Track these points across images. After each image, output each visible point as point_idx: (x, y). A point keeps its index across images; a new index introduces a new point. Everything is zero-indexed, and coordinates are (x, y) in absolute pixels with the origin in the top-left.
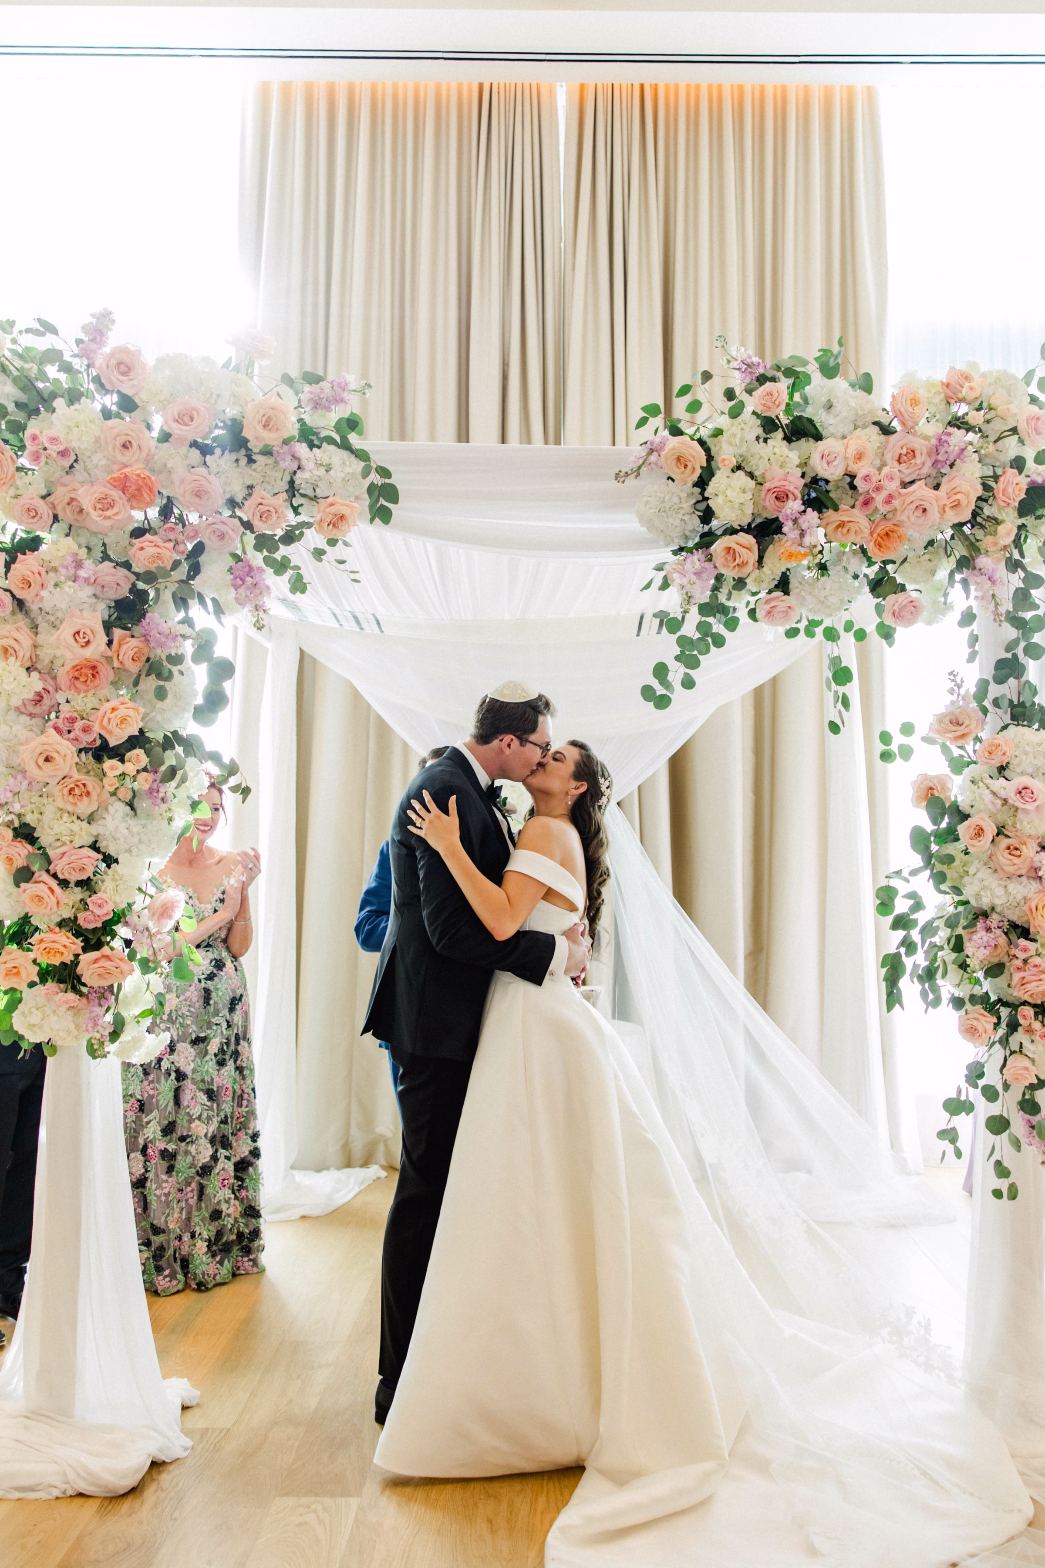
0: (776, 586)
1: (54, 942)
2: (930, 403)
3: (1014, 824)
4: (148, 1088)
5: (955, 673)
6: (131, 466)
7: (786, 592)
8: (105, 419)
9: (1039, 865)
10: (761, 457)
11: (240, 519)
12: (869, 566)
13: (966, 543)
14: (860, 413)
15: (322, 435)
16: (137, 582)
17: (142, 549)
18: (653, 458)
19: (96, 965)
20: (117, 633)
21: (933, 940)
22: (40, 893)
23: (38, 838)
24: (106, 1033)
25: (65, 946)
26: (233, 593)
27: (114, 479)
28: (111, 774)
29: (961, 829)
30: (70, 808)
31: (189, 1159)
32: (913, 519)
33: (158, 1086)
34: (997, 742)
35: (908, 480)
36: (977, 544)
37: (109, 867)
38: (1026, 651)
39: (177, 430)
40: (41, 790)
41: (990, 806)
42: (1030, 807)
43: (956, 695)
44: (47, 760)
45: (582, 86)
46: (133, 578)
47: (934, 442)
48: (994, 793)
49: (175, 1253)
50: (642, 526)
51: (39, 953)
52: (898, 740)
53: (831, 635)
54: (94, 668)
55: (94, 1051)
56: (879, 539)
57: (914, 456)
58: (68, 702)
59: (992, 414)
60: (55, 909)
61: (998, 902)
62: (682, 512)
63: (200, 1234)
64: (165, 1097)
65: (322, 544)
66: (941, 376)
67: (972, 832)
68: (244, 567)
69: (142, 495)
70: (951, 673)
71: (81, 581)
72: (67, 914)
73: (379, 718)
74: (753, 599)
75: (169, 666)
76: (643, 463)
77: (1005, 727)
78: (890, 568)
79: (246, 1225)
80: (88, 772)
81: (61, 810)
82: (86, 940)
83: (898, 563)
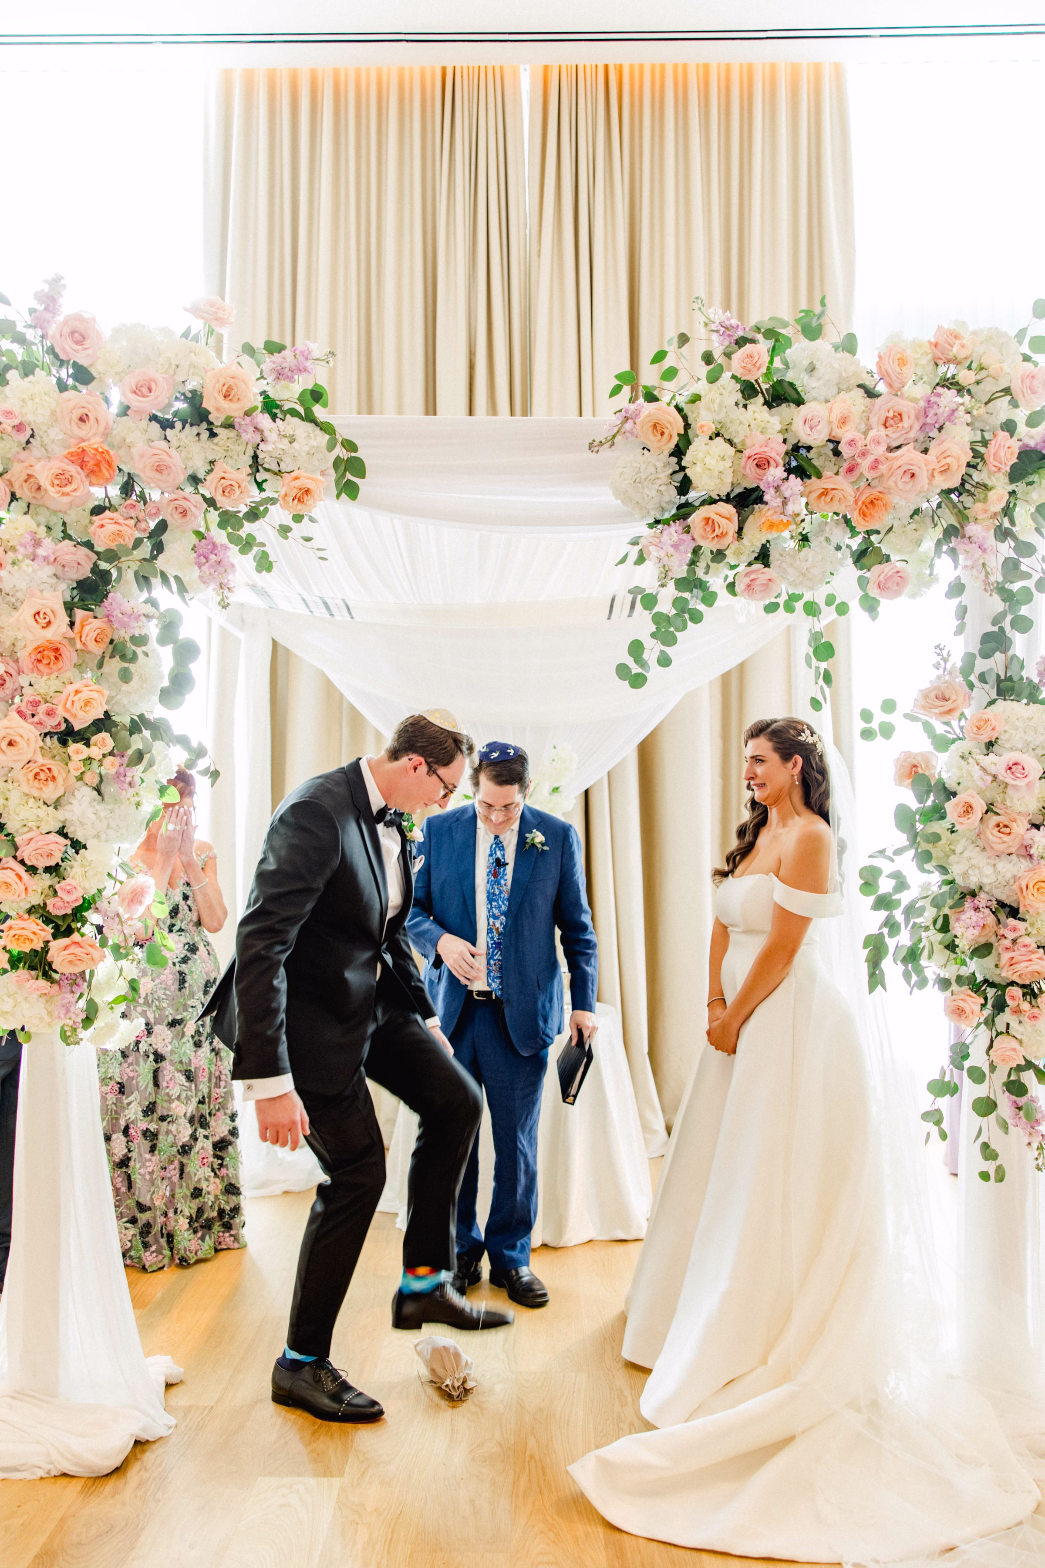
0: (756, 559)
1: (23, 929)
2: (916, 365)
3: (1004, 800)
4: (128, 1070)
5: (942, 646)
6: (88, 440)
7: (767, 565)
8: (61, 392)
9: (1030, 842)
10: (741, 423)
11: (203, 495)
12: (852, 537)
13: (956, 510)
14: (844, 375)
15: (285, 408)
16: (99, 562)
17: (102, 526)
18: (628, 426)
19: (67, 952)
20: (79, 614)
21: (918, 920)
22: (8, 880)
23: (5, 824)
24: (79, 1020)
25: (34, 933)
26: (196, 572)
27: (72, 454)
28: (76, 758)
29: (949, 806)
30: (36, 793)
31: (170, 1138)
32: (900, 484)
33: (137, 1068)
34: (985, 717)
35: (895, 444)
36: (966, 512)
37: (77, 853)
38: (1013, 624)
39: (135, 402)
40: (7, 775)
41: (980, 783)
42: (1021, 783)
43: (941, 670)
44: (10, 744)
45: (546, 68)
46: (95, 557)
47: (922, 404)
48: (984, 770)
49: (162, 1228)
50: (617, 499)
51: (8, 939)
52: (879, 716)
53: (812, 609)
54: (57, 650)
55: (68, 1037)
56: (864, 507)
57: (901, 420)
58: (31, 685)
59: (983, 374)
60: (23, 895)
61: (985, 881)
62: (659, 482)
63: (181, 1211)
64: (145, 1079)
65: (288, 520)
66: (929, 335)
67: (961, 809)
68: (207, 545)
69: (101, 470)
70: (937, 647)
71: (39, 560)
72: (36, 900)
73: (352, 708)
74: (731, 574)
75: (134, 648)
76: (618, 432)
77: (992, 702)
78: (874, 538)
79: (227, 1202)
80: (54, 757)
81: (27, 795)
82: (57, 928)
83: (883, 533)
